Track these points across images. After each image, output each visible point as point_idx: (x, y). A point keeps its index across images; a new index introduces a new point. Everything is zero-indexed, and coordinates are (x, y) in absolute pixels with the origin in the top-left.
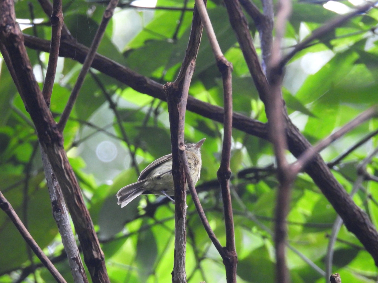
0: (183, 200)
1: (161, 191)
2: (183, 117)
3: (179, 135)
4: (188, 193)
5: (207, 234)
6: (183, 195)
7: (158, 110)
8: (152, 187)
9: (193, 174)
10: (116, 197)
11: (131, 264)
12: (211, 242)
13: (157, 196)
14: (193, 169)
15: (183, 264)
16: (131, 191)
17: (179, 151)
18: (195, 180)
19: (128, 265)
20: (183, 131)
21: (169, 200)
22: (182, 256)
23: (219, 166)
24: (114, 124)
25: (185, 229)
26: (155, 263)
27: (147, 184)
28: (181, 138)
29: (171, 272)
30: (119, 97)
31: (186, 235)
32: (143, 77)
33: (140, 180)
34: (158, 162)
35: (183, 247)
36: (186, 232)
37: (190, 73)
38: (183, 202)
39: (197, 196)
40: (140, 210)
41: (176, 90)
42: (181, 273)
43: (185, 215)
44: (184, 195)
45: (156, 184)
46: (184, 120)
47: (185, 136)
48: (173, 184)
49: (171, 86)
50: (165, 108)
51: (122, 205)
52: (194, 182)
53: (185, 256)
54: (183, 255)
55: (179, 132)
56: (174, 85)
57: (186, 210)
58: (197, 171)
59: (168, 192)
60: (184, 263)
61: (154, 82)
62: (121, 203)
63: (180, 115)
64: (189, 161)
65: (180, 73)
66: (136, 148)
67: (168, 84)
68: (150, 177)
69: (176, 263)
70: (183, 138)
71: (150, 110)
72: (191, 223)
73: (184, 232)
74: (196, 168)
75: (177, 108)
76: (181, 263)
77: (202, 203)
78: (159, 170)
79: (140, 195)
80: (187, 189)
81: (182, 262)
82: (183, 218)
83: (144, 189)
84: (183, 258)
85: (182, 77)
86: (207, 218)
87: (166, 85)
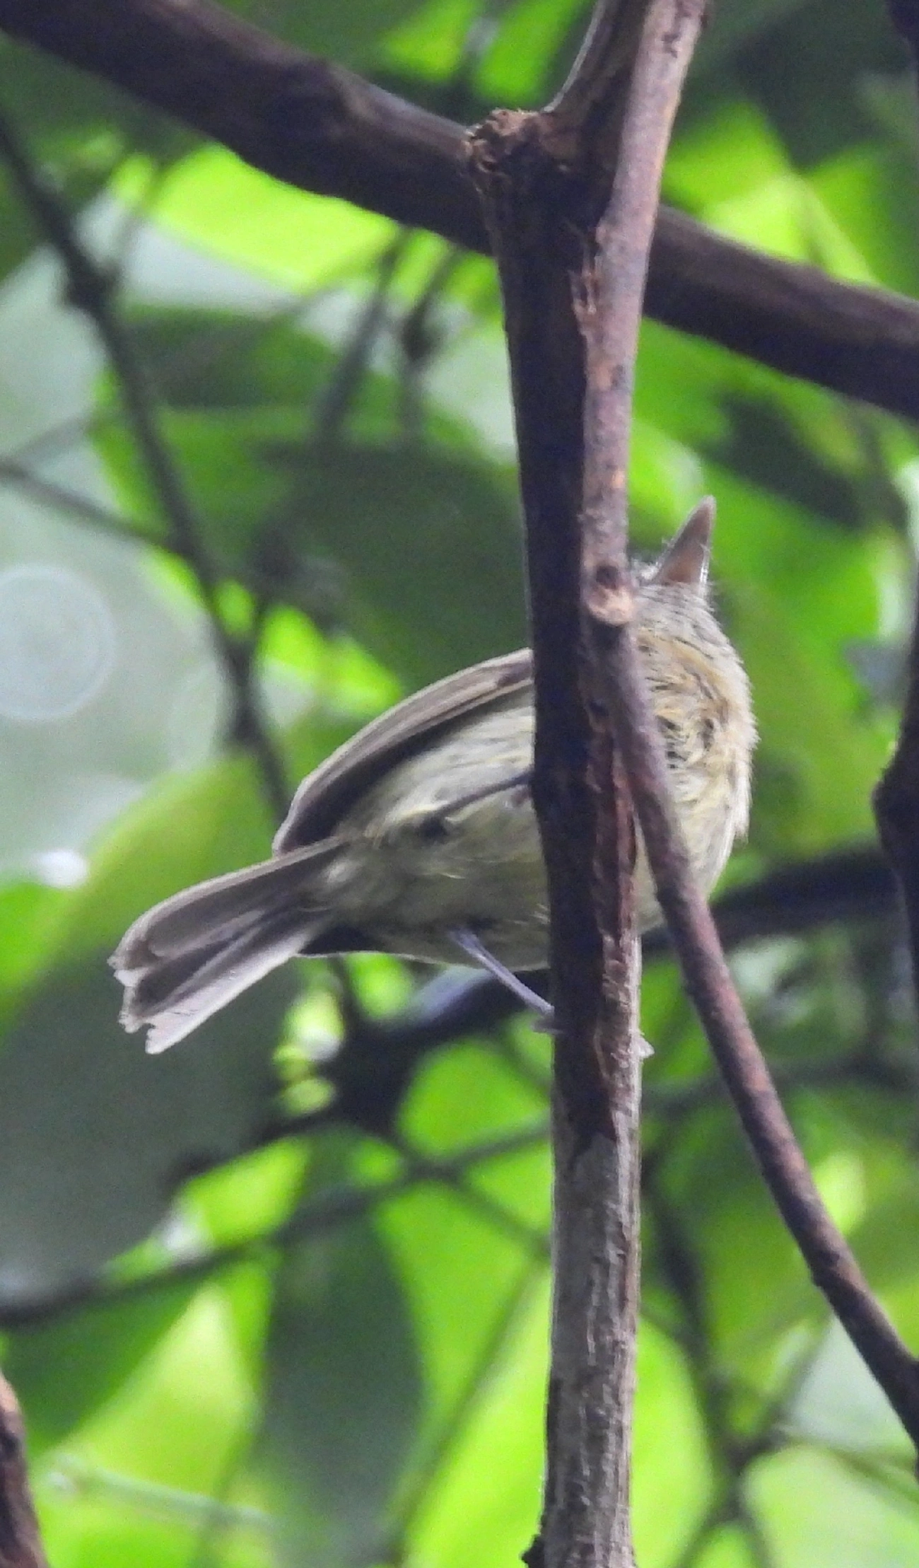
0: (616, 1003)
1: (452, 935)
2: (619, 370)
3: (589, 512)
4: (652, 947)
5: (796, 1255)
6: (611, 963)
7: (431, 321)
8: (382, 899)
9: (695, 801)
10: (111, 971)
11: (224, 1487)
12: (822, 1320)
13: (420, 972)
14: (691, 768)
15: (609, 1484)
16: (225, 926)
17: (586, 631)
18: (711, 848)
19: (200, 1498)
20: (619, 480)
21: (513, 1004)
22: (607, 1426)
23: (892, 746)
24: (95, 429)
25: (625, 1219)
26: (406, 1483)
27: (343, 879)
28: (606, 527)
29: (525, 1544)
30: (134, 223)
31: (636, 1262)
32: (316, 72)
33: (288, 846)
34: (431, 711)
35: (612, 1355)
36: (637, 1246)
37: (670, 38)
38: (613, 1016)
39: (725, 971)
40: (293, 1071)
41: (563, 168)
42: (599, 1554)
43: (628, 1112)
44: (621, 959)
45: (410, 882)
46: (629, 399)
47: (635, 513)
48: (542, 881)
49: (522, 139)
50: (481, 308)
51: (151, 1033)
52: (697, 865)
53: (625, 1422)
54: (616, 1414)
55: (590, 483)
56: (545, 127)
57: (636, 1080)
58: (723, 780)
59: (502, 938)
60: (616, 1472)
61: (399, 105)
62: (148, 1021)
63: (592, 354)
64: (659, 705)
65: (596, 39)
66: (263, 608)
67: (502, 126)
68: (362, 826)
69: (561, 1478)
70: (617, 526)
71: (373, 316)
72: (676, 1179)
73: (624, 1245)
74: (711, 760)
75: (571, 301)
76: (598, 1475)
77: (763, 1027)
78: (436, 774)
79: (291, 961)
80: (644, 919)
81: (608, 1469)
82: (613, 1136)
83: (321, 915)
84: (612, 1437)
85: (610, 71)
86: (800, 1137)
87: (485, 133)
